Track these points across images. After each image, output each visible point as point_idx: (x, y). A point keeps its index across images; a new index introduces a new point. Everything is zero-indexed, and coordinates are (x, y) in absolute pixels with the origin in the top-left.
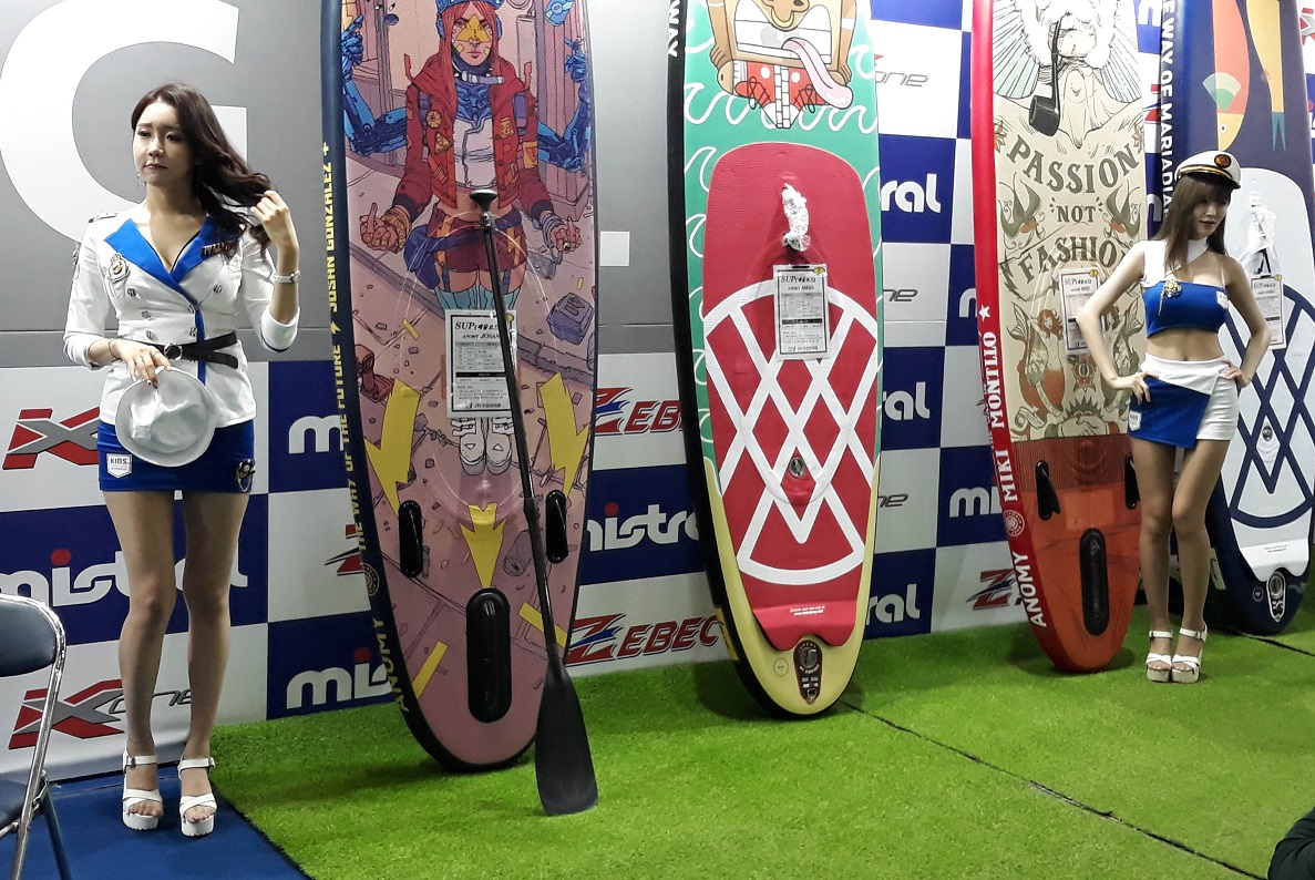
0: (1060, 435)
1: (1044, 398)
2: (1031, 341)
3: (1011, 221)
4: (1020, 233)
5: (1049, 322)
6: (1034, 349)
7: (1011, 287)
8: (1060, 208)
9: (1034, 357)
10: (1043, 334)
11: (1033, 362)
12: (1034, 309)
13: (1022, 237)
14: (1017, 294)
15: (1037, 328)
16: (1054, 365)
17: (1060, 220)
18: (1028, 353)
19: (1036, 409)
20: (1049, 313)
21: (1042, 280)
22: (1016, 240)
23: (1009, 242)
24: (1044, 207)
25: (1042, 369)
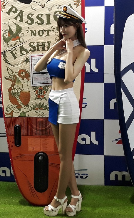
0: (27, 116)
1: (20, 102)
2: (14, 80)
3: (7, 37)
4: (11, 41)
5: (23, 74)
6: (16, 84)
7: (6, 61)
8: (32, 31)
9: (16, 87)
10: (20, 79)
11: (15, 88)
12: (16, 69)
13: (12, 43)
14: (9, 64)
15: (17, 76)
16: (26, 90)
17: (31, 36)
18: (13, 85)
19: (16, 106)
20: (24, 71)
21: (21, 59)
22: (9, 44)
23: (6, 44)
24: (24, 31)
25: (19, 91)
